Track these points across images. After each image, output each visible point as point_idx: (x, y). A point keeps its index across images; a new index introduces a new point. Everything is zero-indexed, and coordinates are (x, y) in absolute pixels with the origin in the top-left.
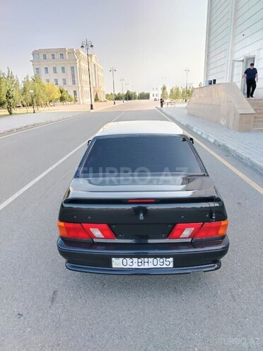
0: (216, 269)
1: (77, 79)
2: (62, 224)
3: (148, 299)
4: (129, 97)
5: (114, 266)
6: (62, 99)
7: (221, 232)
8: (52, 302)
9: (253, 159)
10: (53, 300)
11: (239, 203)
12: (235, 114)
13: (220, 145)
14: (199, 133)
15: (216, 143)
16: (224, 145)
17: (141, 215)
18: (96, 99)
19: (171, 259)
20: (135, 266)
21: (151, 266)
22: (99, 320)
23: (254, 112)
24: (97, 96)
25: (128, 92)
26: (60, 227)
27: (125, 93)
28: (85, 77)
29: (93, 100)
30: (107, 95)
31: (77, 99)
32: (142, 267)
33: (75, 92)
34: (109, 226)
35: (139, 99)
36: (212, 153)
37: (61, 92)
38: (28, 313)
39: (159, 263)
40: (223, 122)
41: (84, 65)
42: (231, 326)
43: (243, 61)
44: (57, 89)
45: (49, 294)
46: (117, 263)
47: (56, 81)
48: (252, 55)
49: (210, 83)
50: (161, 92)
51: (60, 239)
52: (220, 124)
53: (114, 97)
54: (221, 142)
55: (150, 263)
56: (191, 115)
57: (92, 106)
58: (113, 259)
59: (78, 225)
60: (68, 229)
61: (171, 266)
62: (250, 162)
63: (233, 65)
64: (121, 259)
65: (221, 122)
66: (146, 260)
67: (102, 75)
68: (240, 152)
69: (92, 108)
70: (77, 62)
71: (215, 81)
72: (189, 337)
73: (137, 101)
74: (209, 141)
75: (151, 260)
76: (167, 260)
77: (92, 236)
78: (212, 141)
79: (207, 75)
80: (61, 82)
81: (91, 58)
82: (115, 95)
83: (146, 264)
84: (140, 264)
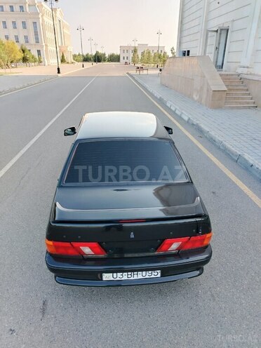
0: (199, 275)
1: (41, 38)
2: (51, 243)
3: (136, 303)
4: (98, 58)
5: (104, 279)
6: (25, 60)
7: (205, 242)
8: (43, 313)
9: (225, 143)
10: (43, 311)
11: (213, 193)
12: (208, 91)
13: (193, 124)
14: (173, 109)
15: (190, 121)
16: (197, 125)
17: (132, 233)
18: (63, 61)
19: (158, 271)
20: (125, 278)
21: (140, 277)
22: (91, 330)
23: (226, 89)
24: (63, 56)
25: (97, 52)
26: (48, 245)
27: (94, 54)
28: (50, 35)
29: (60, 61)
30: (75, 56)
31: (42, 60)
32: (132, 278)
33: (39, 51)
34: (100, 244)
35: (108, 61)
36: (187, 133)
37: (24, 51)
38: (20, 328)
39: (148, 274)
40: (196, 97)
41: (48, 21)
42: (212, 327)
43: (217, 31)
44: (18, 47)
45: (39, 305)
46: (107, 277)
47: (17, 38)
48: (226, 26)
49: (184, 54)
50: (132, 55)
52: (193, 99)
53: (82, 59)
54: (195, 122)
55: (139, 275)
56: (164, 85)
57: (58, 69)
58: (104, 274)
59: (68, 244)
60: (56, 247)
61: (159, 275)
62: (223, 146)
63: (207, 35)
64: (111, 274)
65: (194, 96)
66: (136, 273)
67: (69, 33)
68: (213, 133)
69: (59, 72)
70: (40, 16)
71: (189, 51)
72: (176, 342)
73: (107, 63)
74: (183, 119)
75: (140, 273)
76: (155, 271)
77: (82, 253)
78: (186, 119)
79: (180, 43)
80: (22, 40)
81: (56, 13)
82: (83, 56)
83: (135, 276)
84: (129, 276)
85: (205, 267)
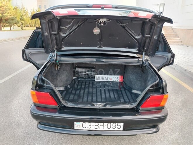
2: (34, 93)
5: (75, 127)
19: (122, 124)
20: (93, 128)
21: (105, 128)
26: (33, 95)
32: (98, 129)
39: (112, 127)
46: (78, 126)
51: (33, 105)
55: (104, 127)
58: (75, 123)
61: (122, 129)
64: (81, 123)
66: (102, 124)
75: (105, 124)
76: (119, 124)
83: (102, 127)
84: (97, 127)
85: (161, 126)
